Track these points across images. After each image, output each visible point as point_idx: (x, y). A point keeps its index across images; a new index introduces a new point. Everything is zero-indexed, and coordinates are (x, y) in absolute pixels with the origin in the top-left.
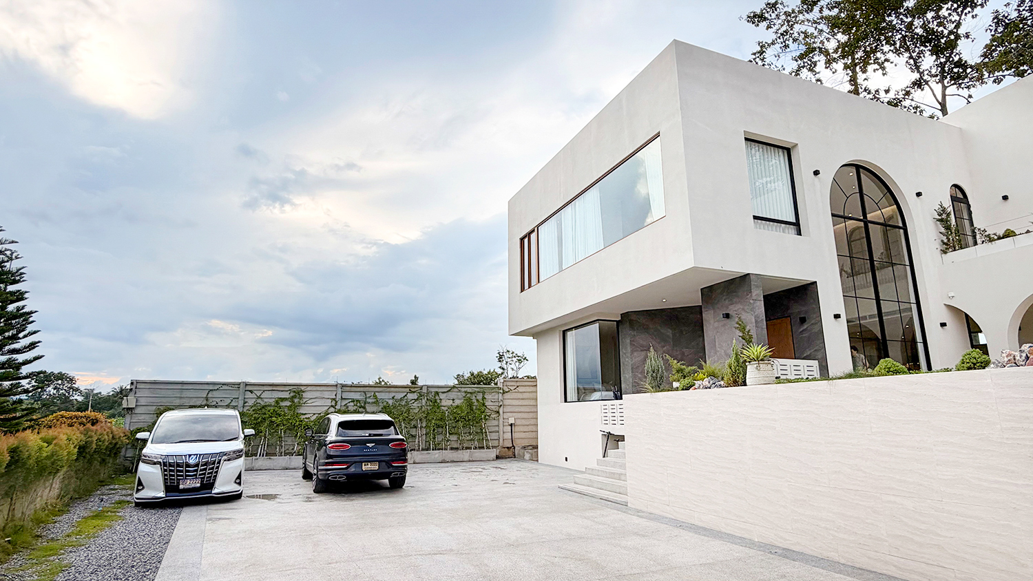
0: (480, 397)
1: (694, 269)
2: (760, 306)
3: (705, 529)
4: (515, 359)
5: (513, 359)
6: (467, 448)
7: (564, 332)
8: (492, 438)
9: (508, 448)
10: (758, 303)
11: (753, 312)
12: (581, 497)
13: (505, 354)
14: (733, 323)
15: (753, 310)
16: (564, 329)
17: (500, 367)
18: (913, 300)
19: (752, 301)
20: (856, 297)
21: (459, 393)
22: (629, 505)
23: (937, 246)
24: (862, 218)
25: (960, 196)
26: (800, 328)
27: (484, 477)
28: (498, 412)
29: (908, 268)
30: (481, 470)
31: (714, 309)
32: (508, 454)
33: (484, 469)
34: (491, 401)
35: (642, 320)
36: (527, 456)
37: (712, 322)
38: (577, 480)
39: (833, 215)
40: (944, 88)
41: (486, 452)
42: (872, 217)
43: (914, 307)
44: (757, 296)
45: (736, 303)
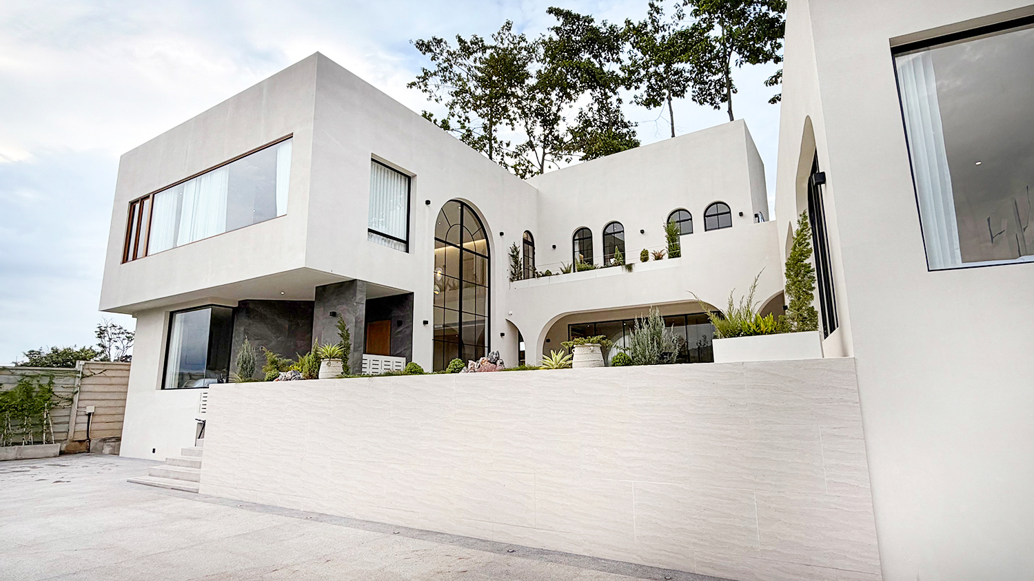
0: (45, 381)
1: (305, 270)
2: (362, 311)
3: (262, 506)
4: (123, 336)
5: (120, 335)
6: (14, 444)
7: (172, 315)
8: (56, 431)
9: (80, 441)
10: (360, 306)
11: (355, 314)
12: (150, 489)
13: (108, 329)
14: (335, 320)
15: (355, 311)
16: (171, 310)
17: (99, 345)
18: (487, 315)
19: (355, 304)
20: (445, 308)
21: (12, 377)
22: (199, 492)
23: (508, 275)
24: (459, 245)
25: (529, 242)
26: (396, 329)
27: (29, 477)
28: (71, 400)
29: (487, 289)
30: (28, 469)
31: (324, 307)
32: (81, 447)
33: (34, 467)
34: (61, 386)
35: (261, 309)
36: (107, 449)
37: (321, 318)
38: (153, 473)
39: (436, 239)
40: (544, 154)
41: (45, 447)
42: (467, 246)
43: (486, 319)
44: (361, 298)
45: (343, 304)
